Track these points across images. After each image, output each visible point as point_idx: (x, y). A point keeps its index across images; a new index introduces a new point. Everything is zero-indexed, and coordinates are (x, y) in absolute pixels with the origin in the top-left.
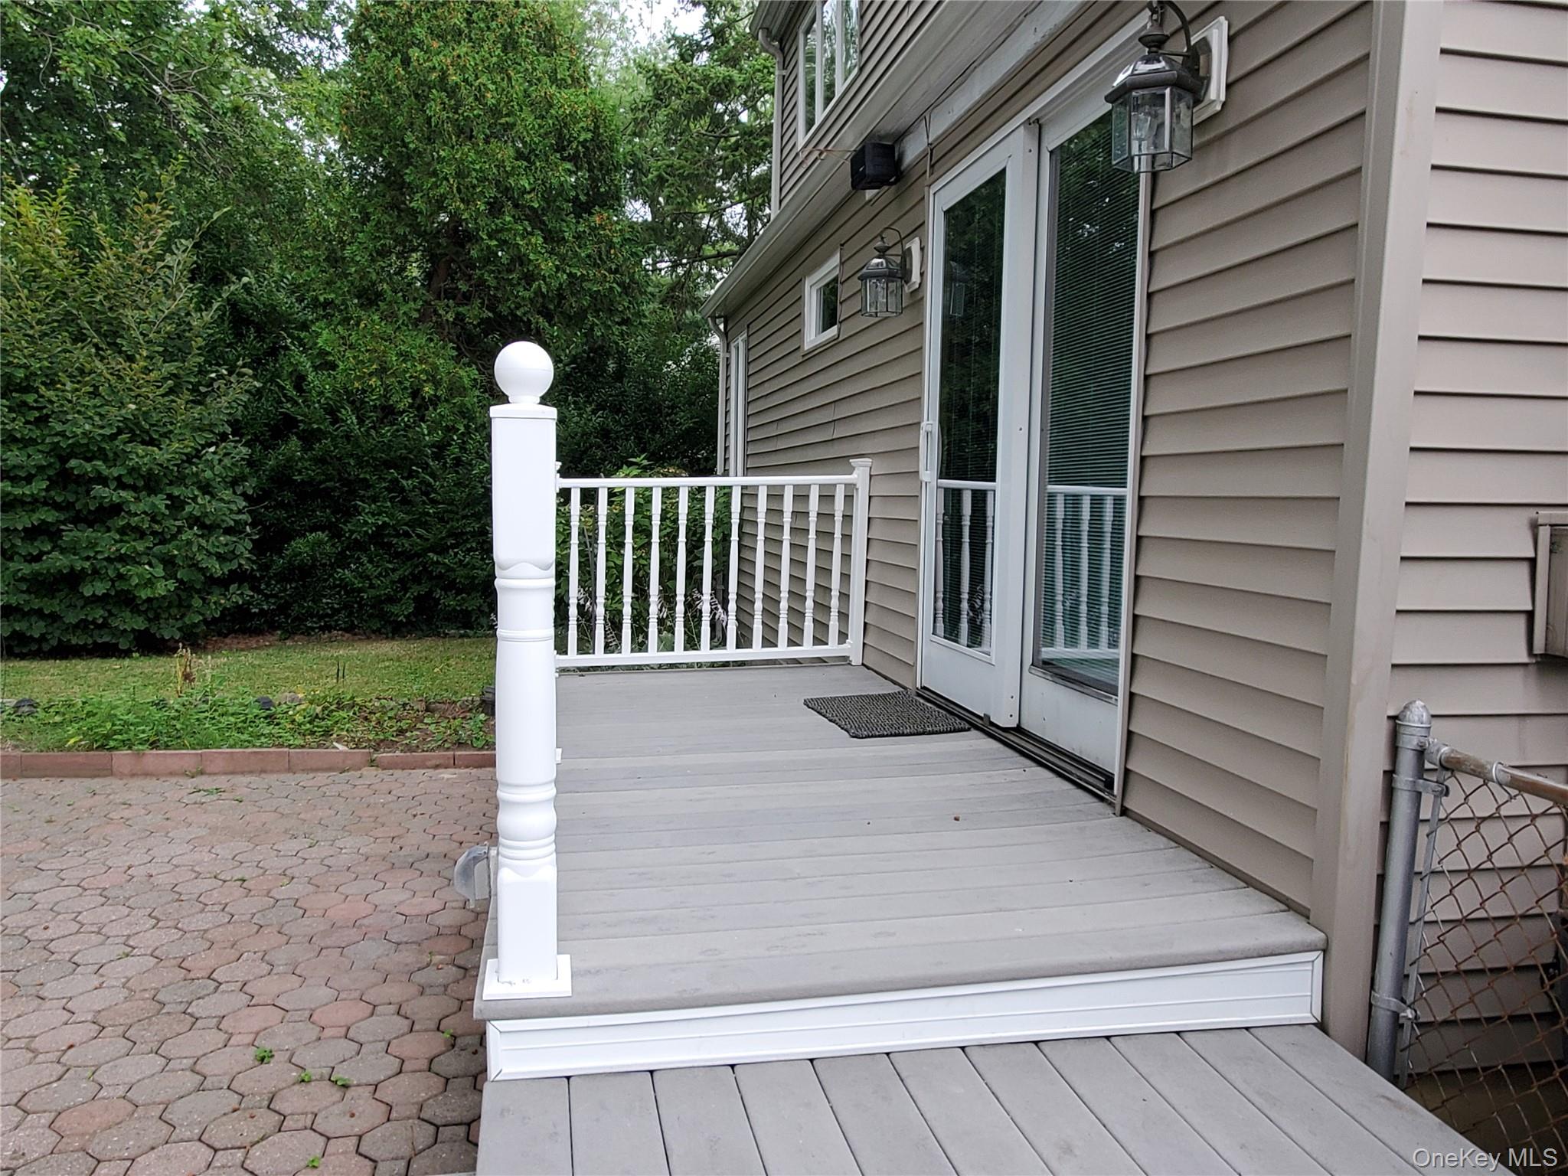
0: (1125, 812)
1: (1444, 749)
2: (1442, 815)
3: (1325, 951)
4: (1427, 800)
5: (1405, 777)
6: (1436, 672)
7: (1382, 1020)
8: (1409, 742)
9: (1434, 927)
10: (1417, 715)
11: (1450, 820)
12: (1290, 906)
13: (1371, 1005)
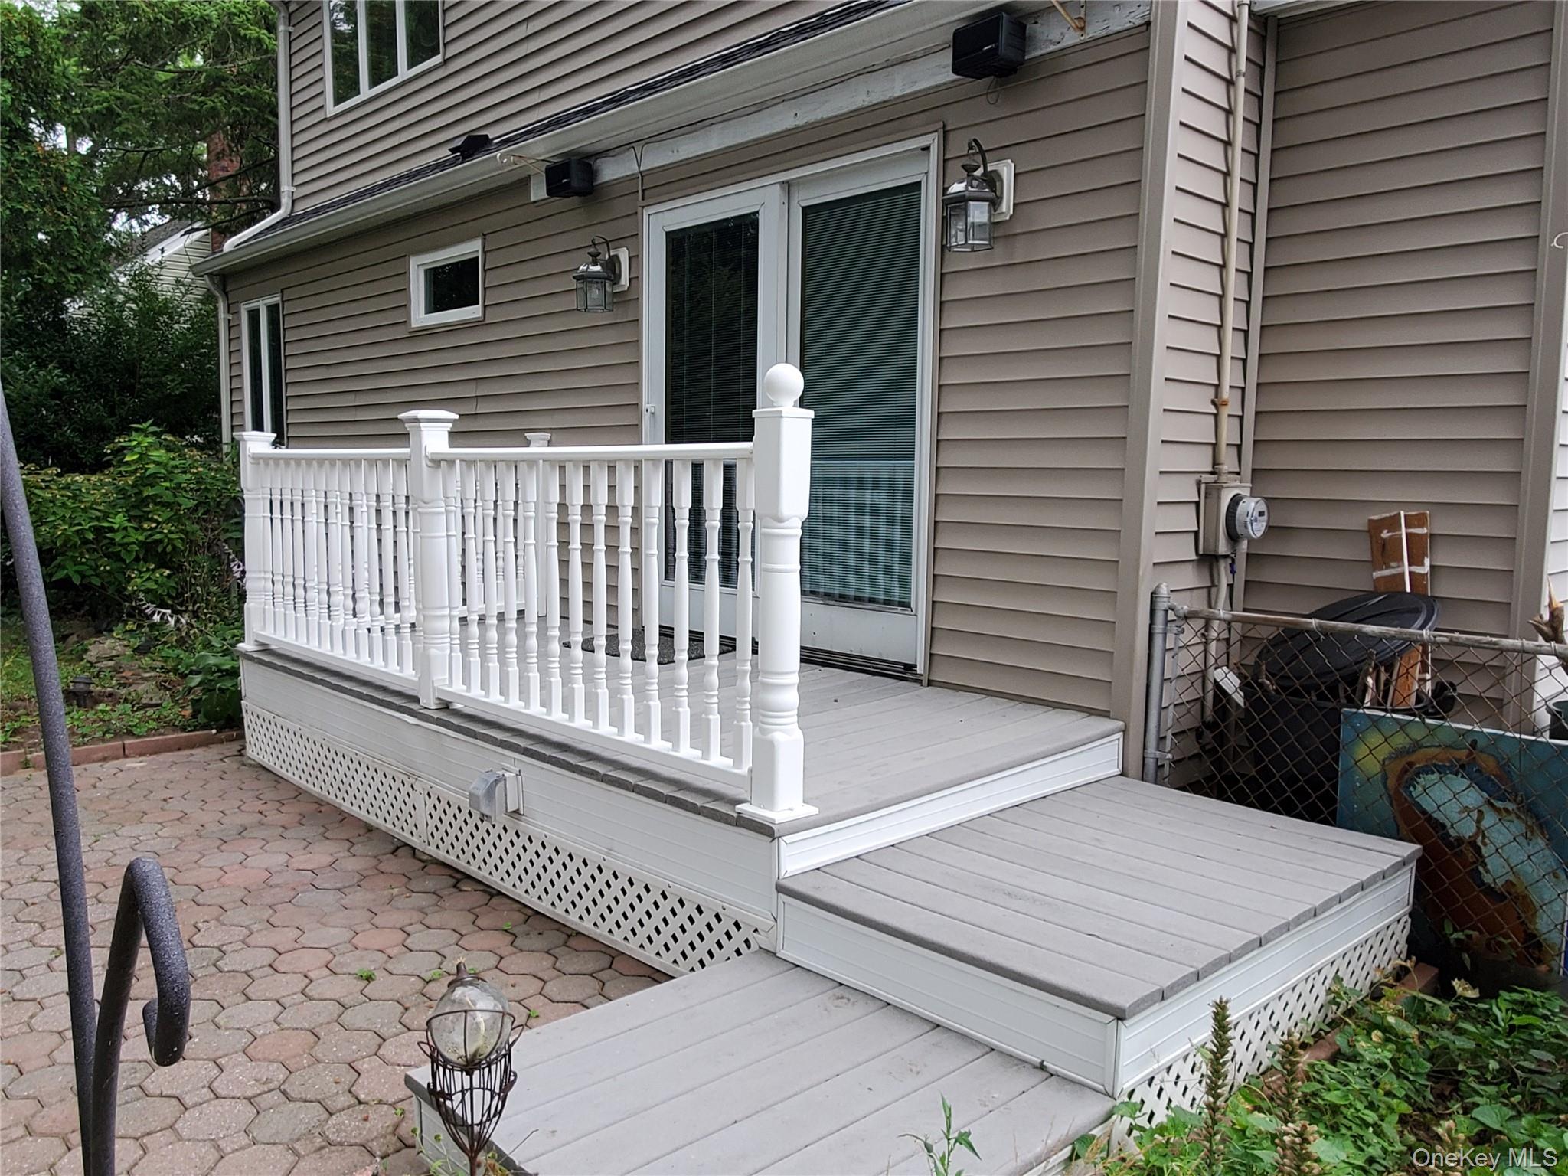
0: (930, 683)
1: (1185, 607)
2: (1182, 645)
3: (1124, 731)
4: (1170, 637)
5: (1159, 627)
6: (1167, 567)
7: (1151, 763)
8: (1162, 605)
9: (1183, 707)
10: (1164, 591)
11: (1186, 646)
12: (1091, 712)
13: (1144, 758)
